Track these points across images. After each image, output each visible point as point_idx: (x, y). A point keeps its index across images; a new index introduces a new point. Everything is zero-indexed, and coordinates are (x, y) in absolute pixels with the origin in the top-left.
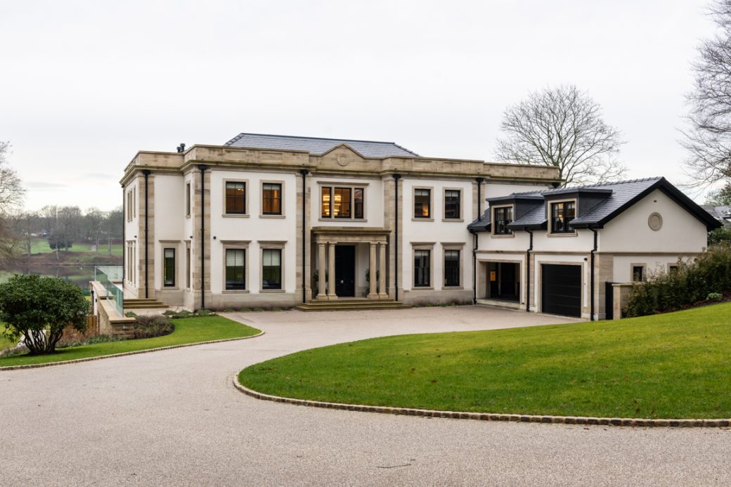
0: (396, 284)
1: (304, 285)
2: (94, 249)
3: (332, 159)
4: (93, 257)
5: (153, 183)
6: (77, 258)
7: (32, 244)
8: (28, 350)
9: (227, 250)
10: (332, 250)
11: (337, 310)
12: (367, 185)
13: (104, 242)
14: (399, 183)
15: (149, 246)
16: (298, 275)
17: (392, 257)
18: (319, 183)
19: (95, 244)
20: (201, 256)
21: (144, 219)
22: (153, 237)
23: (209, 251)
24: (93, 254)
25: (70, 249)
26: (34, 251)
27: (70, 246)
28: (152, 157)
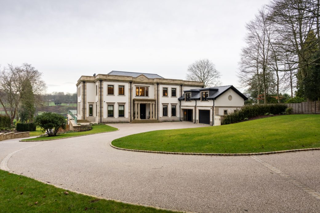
0: (158, 115)
1: (131, 116)
2: (68, 105)
3: (139, 79)
4: (68, 107)
5: (86, 85)
6: (63, 107)
7: (49, 103)
8: (48, 135)
9: (108, 105)
10: (139, 105)
11: (141, 123)
12: (149, 86)
13: (71, 103)
14: (158, 86)
15: (85, 104)
16: (129, 113)
17: (156, 107)
18: (135, 86)
19: (68, 103)
20: (100, 107)
21: (83, 96)
22: (86, 101)
23: (103, 105)
24: (68, 106)
25: (61, 105)
26: (50, 105)
27: (61, 104)
28: (86, 78)
